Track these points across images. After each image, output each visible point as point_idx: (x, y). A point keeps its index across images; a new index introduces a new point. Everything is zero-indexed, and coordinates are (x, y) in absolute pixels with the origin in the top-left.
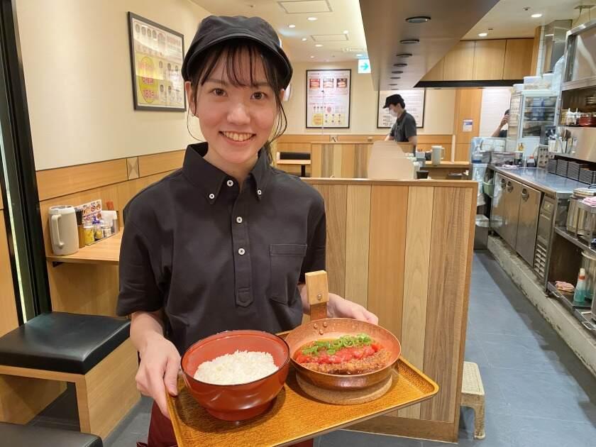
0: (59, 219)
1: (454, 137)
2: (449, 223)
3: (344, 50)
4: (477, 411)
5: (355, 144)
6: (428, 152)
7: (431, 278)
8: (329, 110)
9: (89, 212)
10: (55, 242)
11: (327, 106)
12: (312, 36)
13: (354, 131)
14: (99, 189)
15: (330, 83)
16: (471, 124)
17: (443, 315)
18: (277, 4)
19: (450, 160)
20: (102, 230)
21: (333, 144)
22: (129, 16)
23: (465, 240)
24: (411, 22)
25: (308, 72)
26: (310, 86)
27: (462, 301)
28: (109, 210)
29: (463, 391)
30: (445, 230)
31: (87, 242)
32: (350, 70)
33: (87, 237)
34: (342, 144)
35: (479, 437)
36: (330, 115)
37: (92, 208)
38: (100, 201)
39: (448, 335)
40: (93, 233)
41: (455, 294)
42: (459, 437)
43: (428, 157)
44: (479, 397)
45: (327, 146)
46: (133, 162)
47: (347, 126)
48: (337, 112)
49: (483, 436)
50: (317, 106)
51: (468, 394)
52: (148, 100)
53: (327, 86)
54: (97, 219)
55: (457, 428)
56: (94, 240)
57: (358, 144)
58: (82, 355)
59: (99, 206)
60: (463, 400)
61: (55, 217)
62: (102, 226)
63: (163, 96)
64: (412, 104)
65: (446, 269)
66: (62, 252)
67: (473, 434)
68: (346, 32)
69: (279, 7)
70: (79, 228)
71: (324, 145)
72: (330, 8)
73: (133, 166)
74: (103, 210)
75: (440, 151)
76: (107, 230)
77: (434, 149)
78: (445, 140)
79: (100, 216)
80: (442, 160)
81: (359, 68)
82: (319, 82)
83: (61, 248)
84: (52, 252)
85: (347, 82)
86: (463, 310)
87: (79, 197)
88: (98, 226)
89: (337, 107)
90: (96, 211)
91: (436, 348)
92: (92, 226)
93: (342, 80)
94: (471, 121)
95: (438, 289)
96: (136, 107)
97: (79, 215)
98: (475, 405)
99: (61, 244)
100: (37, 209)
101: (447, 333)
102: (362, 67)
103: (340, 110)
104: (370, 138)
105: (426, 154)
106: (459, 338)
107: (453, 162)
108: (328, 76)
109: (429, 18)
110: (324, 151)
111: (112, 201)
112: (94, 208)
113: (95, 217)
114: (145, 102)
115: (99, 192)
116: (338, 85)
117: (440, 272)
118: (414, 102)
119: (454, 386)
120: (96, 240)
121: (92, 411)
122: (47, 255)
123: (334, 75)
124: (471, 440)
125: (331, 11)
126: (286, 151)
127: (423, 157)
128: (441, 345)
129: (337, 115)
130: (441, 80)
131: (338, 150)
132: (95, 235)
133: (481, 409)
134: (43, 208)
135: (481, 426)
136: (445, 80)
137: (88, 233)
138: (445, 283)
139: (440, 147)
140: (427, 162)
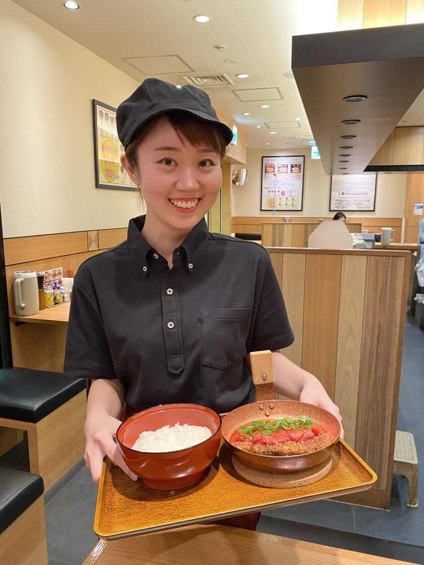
0: (22, 282)
1: (404, 220)
2: (382, 291)
3: (297, 137)
4: (410, 480)
5: (305, 224)
6: (378, 234)
7: (364, 344)
8: (283, 193)
9: (51, 278)
10: (17, 303)
11: (281, 190)
12: (265, 124)
13: (306, 214)
14: (60, 258)
15: (284, 168)
16: (422, 207)
17: (375, 380)
18: (231, 92)
19: (399, 242)
20: (62, 295)
21: (283, 224)
22: (94, 103)
23: (397, 308)
24: (348, 101)
25: (264, 159)
26: (266, 172)
27: (395, 368)
28: (69, 277)
29: (395, 459)
30: (378, 299)
31: (47, 306)
32: (304, 156)
33: (47, 300)
34: (292, 224)
35: (412, 506)
36: (284, 199)
37: (53, 275)
38: (61, 269)
39: (380, 401)
40: (53, 297)
41: (388, 362)
42: (391, 504)
43: (378, 239)
44: (411, 465)
45: (278, 227)
46: (93, 235)
47: (300, 209)
48: (290, 196)
49: (416, 506)
50: (271, 190)
51: (401, 462)
52: (110, 179)
53: (281, 171)
54: (58, 285)
55: (389, 495)
56: (53, 303)
57: (308, 224)
58: (35, 405)
59: (60, 273)
60: (395, 468)
61: (19, 280)
62: (62, 291)
63: (123, 176)
64: (364, 188)
65: (379, 336)
66: (23, 313)
67: (407, 503)
68: (298, 119)
69: (233, 96)
70: (40, 292)
71: (275, 224)
72: (281, 96)
73: (93, 239)
74: (63, 277)
75: (390, 232)
76: (66, 295)
77: (383, 231)
78: (395, 223)
79: (60, 282)
80: (391, 242)
81: (313, 154)
82: (274, 168)
83: (23, 308)
84: (15, 313)
85: (301, 168)
86: (396, 377)
87: (42, 265)
88: (58, 292)
89: (291, 191)
90: (57, 277)
91: (368, 415)
92: (52, 291)
93: (296, 165)
94: (422, 204)
95: (371, 355)
96: (97, 185)
97: (41, 279)
98: (409, 474)
99: (23, 305)
100: (3, 273)
101: (379, 398)
102: (315, 153)
103: (293, 194)
104: (321, 219)
105: (376, 236)
106: (391, 405)
107: (402, 244)
108: (282, 162)
109: (366, 97)
110: (274, 229)
111: (72, 269)
112: (54, 275)
113: (55, 283)
114: (107, 182)
115: (60, 261)
116: (292, 171)
117: (372, 339)
118: (365, 186)
119: (386, 452)
120: (56, 304)
121: (41, 458)
122: (10, 315)
123: (289, 161)
124: (403, 508)
125: (282, 98)
126: (241, 232)
127: (373, 238)
128: (373, 411)
129: (290, 198)
130: (391, 164)
131: (288, 230)
132: (55, 299)
133: (414, 478)
134: (9, 272)
135: (415, 495)
136: (394, 164)
137: (49, 297)
138: (377, 349)
139: (390, 229)
140: (377, 244)
